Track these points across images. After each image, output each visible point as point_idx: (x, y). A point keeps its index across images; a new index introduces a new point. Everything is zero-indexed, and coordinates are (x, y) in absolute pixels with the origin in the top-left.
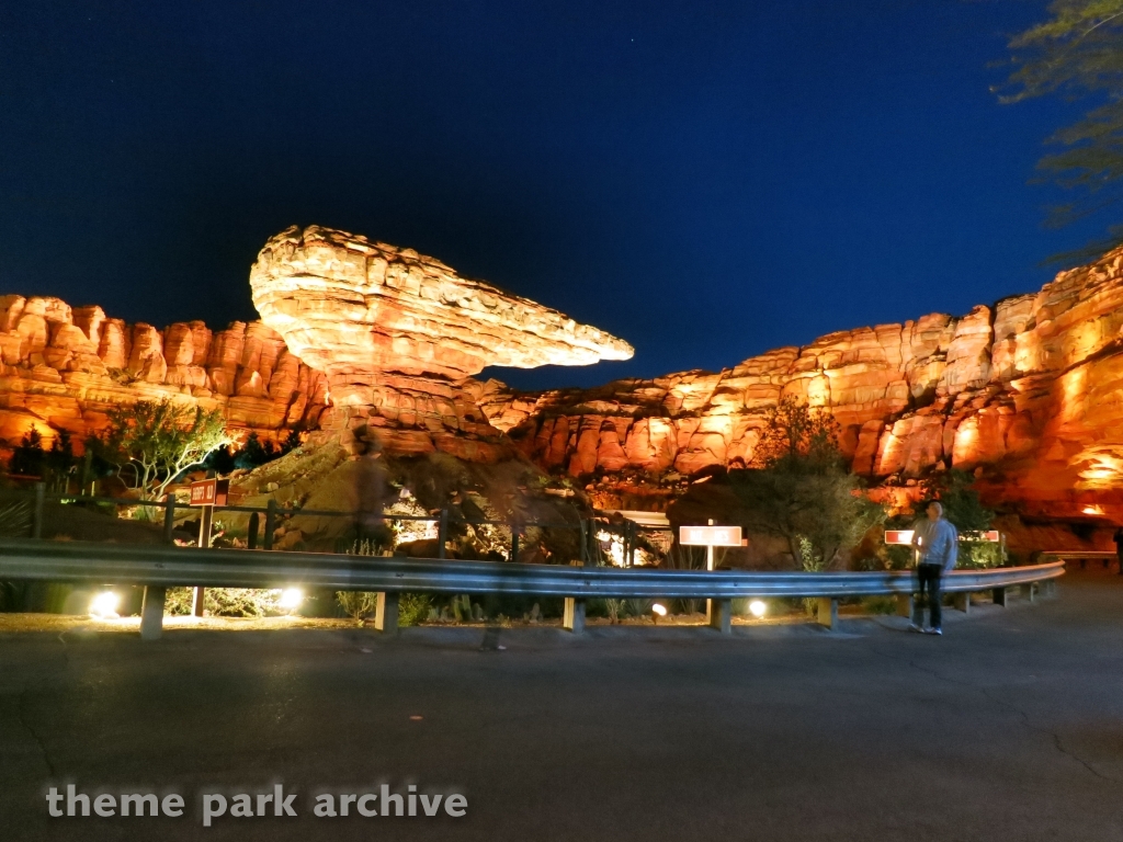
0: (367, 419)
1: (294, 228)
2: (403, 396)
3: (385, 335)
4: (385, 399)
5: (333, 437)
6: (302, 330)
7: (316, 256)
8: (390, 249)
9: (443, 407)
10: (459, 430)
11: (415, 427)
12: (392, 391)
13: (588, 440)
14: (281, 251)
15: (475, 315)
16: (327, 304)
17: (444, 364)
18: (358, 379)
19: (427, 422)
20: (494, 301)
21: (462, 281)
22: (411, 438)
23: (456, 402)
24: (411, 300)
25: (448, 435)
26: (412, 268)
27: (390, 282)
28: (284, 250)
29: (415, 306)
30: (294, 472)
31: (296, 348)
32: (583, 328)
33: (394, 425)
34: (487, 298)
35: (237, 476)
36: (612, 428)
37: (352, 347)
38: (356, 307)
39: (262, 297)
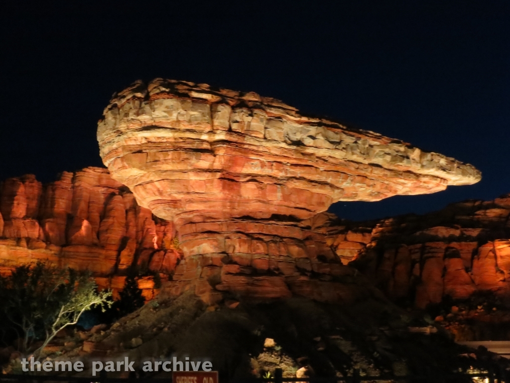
0: (221, 267)
1: (139, 82)
2: (255, 242)
3: (233, 180)
4: (237, 246)
5: (187, 288)
6: (152, 182)
7: (163, 108)
8: (232, 94)
9: (295, 249)
10: (312, 272)
11: (269, 272)
12: (244, 238)
13: (433, 269)
14: (127, 106)
15: (321, 153)
16: (176, 154)
17: (293, 205)
18: (208, 227)
19: (281, 266)
20: (338, 136)
21: (304, 119)
22: (267, 284)
23: (307, 243)
24: (257, 143)
25: (303, 278)
26: (256, 111)
27: (235, 127)
28: (131, 105)
29: (261, 149)
30: (154, 326)
31: (145, 200)
32: (429, 156)
33: (247, 271)
34: (330, 133)
35: (98, 332)
36: (456, 254)
37: (201, 196)
38: (203, 156)
39: (110, 152)
